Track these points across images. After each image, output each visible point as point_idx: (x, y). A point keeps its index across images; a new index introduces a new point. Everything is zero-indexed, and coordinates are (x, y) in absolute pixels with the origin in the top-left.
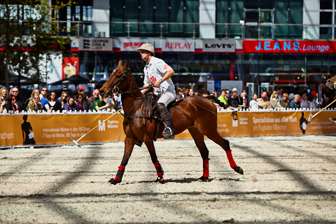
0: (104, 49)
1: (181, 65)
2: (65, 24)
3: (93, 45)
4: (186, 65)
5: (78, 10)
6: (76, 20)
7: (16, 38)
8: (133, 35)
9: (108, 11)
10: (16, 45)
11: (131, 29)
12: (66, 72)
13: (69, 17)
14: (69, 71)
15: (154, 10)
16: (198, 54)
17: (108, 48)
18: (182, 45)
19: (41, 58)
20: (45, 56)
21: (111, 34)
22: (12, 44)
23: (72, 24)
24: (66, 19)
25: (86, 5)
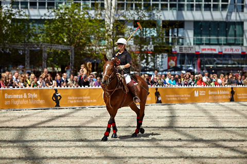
0: (190, 52)
1: (234, 61)
2: (169, 39)
3: (185, 50)
4: (236, 61)
5: (176, 30)
6: (175, 36)
7: (145, 46)
8: (206, 44)
9: (193, 31)
10: (145, 50)
11: (206, 41)
12: (169, 64)
13: (170, 34)
14: (171, 64)
15: (218, 30)
16: (243, 55)
17: (193, 51)
18: (234, 50)
19: (158, 57)
20: (160, 56)
21: (194, 44)
22: (143, 50)
23: (172, 38)
24: (169, 36)
25: (180, 28)
